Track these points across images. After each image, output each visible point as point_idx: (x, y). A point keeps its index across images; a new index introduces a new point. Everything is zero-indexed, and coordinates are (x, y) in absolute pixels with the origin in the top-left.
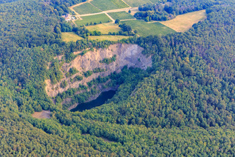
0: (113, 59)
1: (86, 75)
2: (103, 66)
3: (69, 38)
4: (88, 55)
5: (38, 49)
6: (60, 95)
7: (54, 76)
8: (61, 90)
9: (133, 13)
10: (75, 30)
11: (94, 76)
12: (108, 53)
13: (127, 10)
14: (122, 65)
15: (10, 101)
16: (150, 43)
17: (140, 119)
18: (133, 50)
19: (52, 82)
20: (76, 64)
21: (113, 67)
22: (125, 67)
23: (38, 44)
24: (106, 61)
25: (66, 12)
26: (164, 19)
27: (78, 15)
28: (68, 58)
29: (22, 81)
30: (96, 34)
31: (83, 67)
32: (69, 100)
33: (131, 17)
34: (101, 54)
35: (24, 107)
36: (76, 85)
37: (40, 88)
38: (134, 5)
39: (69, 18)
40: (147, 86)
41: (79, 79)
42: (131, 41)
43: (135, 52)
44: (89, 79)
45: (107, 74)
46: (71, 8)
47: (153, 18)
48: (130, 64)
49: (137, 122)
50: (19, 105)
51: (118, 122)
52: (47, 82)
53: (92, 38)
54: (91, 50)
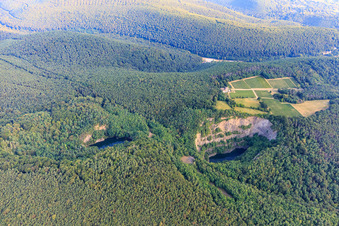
0: (248, 127)
1: (227, 134)
2: (240, 130)
3: (221, 106)
4: (231, 121)
5: (198, 111)
6: (205, 145)
7: (204, 131)
8: (207, 142)
9: (272, 94)
10: (227, 101)
11: (233, 136)
12: (246, 122)
13: (269, 90)
14: (254, 132)
15: (169, 145)
16: (278, 121)
17: (256, 181)
18: (265, 123)
19: (202, 136)
20: (221, 126)
21: (247, 132)
22: (257, 134)
23: (199, 108)
24: (243, 127)
25: (226, 85)
26: (295, 103)
27: (233, 89)
28: (217, 120)
29: (182, 131)
30: (241, 106)
31: (226, 128)
32: (211, 149)
33: (271, 96)
34: (241, 122)
35: (177, 151)
36: (218, 140)
37: (192, 139)
38: (275, 87)
39: (226, 91)
40: (267, 156)
41: (221, 136)
42: (264, 116)
43: (266, 125)
44: (229, 137)
45: (242, 136)
46: (230, 83)
47: (286, 100)
48: (260, 133)
49: (252, 183)
50: (175, 149)
51: (238, 179)
52: (198, 135)
53: (237, 109)
54: (234, 118)
